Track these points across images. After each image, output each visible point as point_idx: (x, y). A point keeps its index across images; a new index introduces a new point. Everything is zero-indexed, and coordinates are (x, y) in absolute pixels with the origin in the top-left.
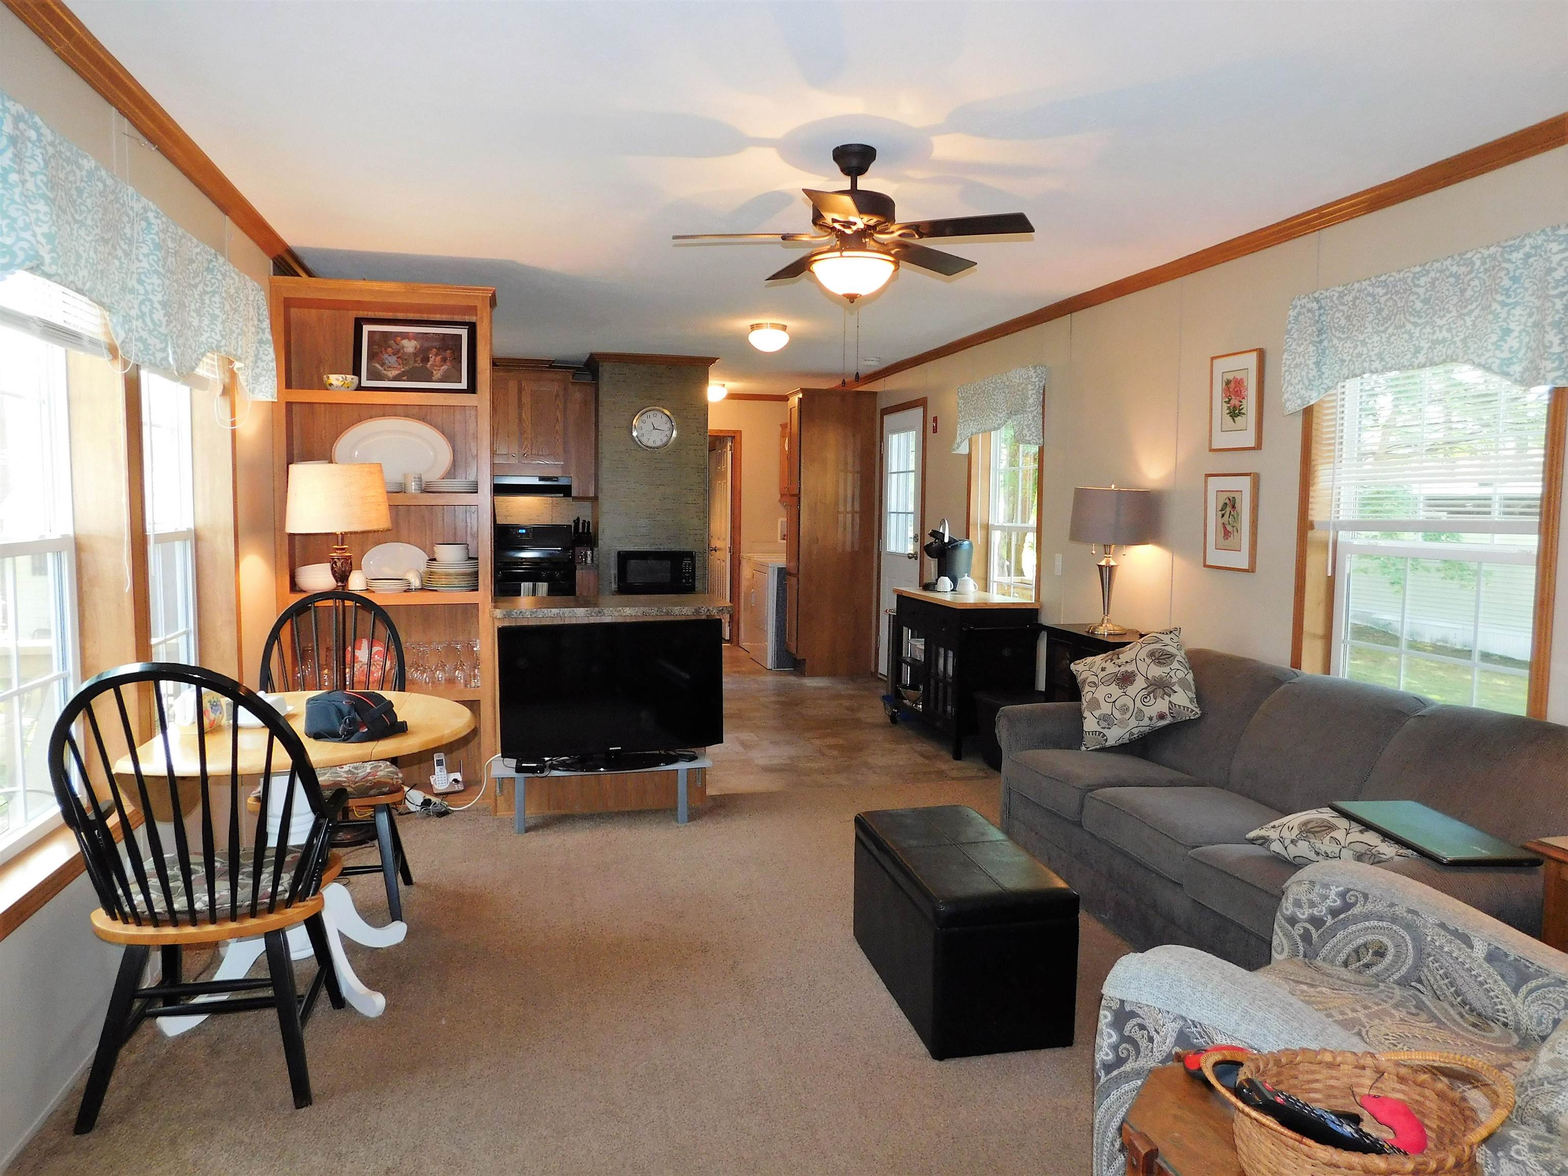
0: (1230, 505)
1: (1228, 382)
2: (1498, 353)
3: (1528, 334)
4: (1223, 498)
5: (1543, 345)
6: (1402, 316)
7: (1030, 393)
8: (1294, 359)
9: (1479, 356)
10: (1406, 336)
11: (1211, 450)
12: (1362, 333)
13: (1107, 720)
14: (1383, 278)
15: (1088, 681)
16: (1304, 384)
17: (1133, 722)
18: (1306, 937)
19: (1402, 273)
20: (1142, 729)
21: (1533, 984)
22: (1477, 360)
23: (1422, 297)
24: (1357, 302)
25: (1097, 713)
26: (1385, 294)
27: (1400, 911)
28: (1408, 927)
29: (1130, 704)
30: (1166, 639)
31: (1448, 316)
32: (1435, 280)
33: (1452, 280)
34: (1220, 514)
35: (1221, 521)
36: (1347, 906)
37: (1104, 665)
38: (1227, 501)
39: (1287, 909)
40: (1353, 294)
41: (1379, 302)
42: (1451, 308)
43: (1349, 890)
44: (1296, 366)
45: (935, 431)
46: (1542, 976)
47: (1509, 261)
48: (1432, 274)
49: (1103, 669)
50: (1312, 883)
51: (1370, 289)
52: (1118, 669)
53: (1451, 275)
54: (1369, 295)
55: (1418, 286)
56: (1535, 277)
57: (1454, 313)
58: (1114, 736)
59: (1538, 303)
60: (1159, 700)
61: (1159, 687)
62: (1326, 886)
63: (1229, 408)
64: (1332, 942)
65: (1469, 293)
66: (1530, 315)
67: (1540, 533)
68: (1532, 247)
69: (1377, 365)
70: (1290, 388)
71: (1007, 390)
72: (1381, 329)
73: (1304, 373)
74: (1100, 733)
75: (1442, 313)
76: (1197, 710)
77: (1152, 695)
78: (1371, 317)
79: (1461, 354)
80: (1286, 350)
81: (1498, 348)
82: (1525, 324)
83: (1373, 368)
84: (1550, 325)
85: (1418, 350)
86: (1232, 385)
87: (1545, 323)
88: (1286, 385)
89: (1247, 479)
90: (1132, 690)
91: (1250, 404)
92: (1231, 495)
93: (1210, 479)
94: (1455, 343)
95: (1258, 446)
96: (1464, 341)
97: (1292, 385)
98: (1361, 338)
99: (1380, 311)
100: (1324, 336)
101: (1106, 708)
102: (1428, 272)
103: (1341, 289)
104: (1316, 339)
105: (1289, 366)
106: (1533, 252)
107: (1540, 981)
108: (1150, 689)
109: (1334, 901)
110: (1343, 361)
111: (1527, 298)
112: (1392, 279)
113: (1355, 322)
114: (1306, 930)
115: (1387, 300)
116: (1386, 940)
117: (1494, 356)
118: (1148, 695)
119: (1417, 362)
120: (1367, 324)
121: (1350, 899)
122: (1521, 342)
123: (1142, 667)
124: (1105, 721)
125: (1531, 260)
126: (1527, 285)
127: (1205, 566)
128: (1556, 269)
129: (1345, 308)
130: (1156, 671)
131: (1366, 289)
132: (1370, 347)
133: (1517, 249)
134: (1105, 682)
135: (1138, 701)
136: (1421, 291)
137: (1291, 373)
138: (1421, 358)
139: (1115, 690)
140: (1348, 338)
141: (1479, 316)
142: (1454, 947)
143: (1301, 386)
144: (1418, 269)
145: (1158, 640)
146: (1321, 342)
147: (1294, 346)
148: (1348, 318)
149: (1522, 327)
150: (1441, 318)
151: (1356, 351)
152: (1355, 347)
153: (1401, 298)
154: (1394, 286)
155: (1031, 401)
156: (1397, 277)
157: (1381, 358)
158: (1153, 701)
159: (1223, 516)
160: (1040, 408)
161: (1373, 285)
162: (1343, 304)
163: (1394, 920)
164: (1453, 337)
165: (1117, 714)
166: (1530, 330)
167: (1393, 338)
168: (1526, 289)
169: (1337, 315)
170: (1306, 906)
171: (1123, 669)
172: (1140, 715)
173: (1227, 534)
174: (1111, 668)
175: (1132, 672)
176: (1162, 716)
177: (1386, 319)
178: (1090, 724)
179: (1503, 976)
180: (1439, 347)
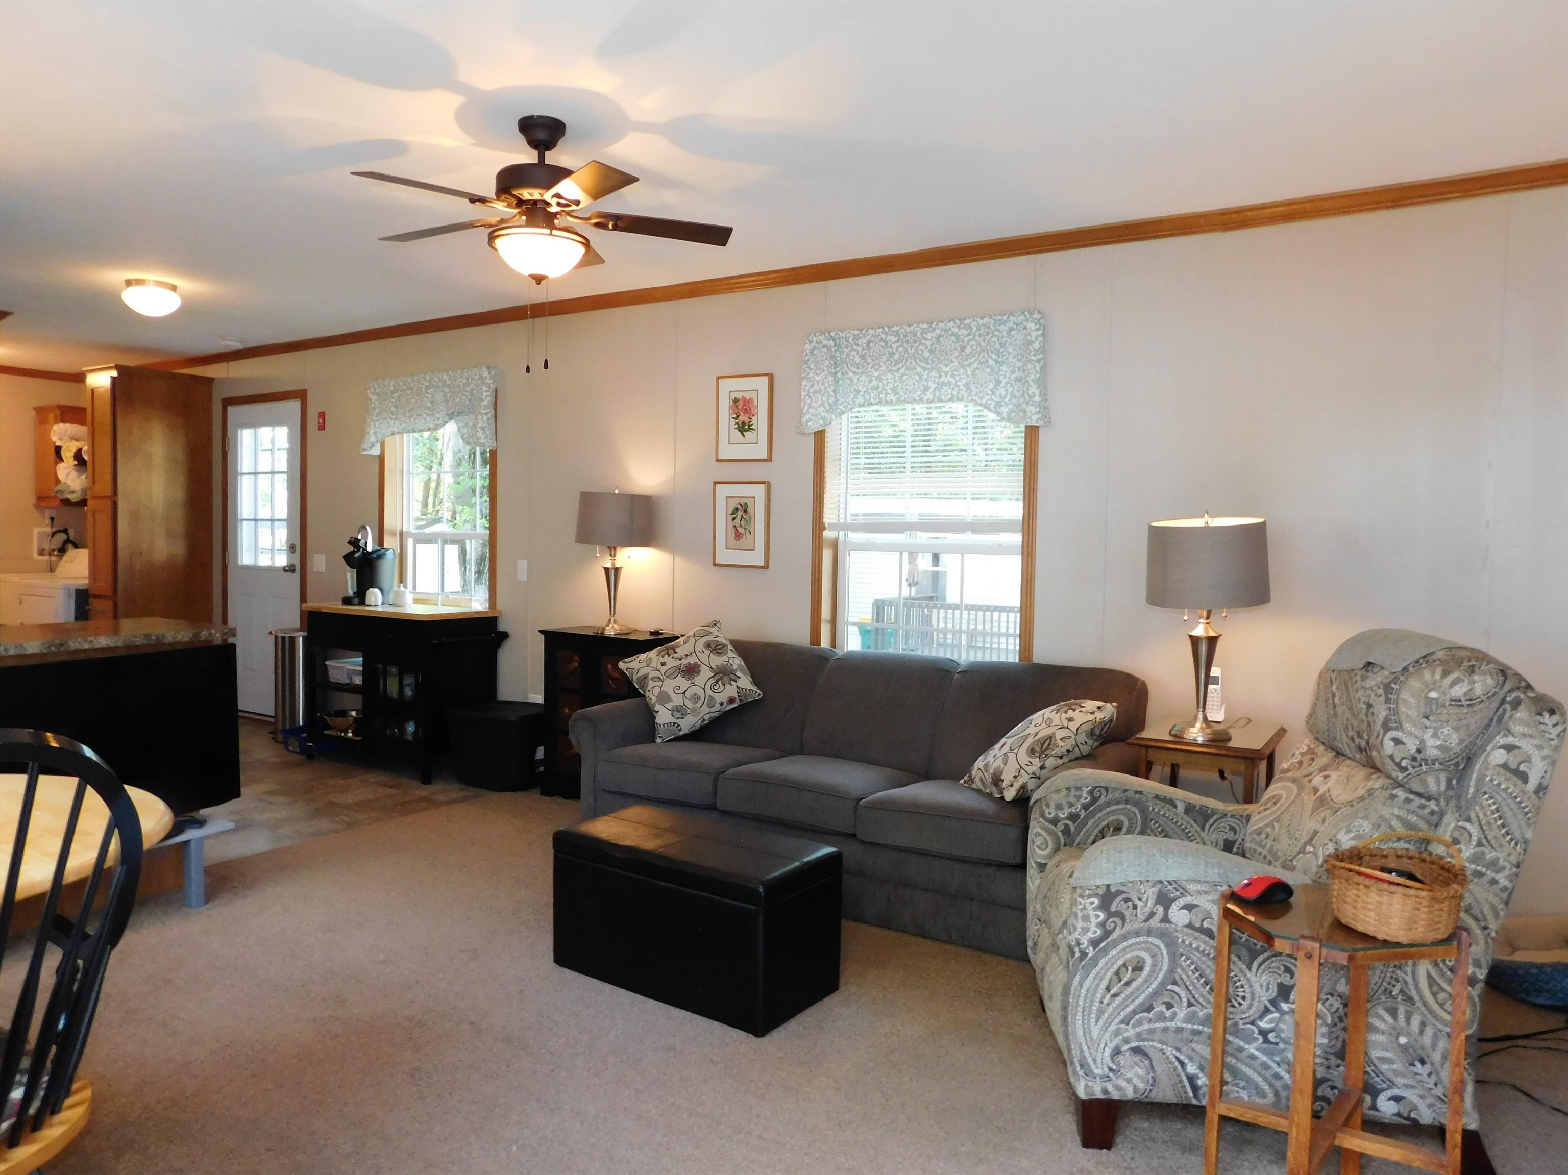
0: (741, 511)
1: (736, 401)
2: (993, 397)
3: (1012, 385)
4: (733, 504)
5: (1028, 395)
6: (913, 360)
7: (485, 394)
8: (812, 386)
9: (982, 398)
10: (917, 377)
11: (718, 460)
12: (876, 370)
13: (680, 711)
14: (895, 328)
15: (650, 677)
16: (825, 407)
17: (706, 709)
18: (1066, 831)
19: (912, 327)
20: (713, 715)
21: (1211, 821)
22: (979, 401)
23: (929, 348)
24: (871, 345)
25: (669, 705)
26: (897, 342)
27: (1129, 794)
28: (1137, 804)
29: (701, 693)
30: (714, 630)
31: (952, 365)
32: (940, 336)
33: (954, 338)
34: (731, 518)
35: (731, 524)
36: (1094, 800)
37: (662, 660)
38: (739, 507)
39: (1050, 814)
40: (868, 338)
41: (891, 347)
42: (954, 359)
43: (1096, 788)
44: (815, 392)
45: (322, 427)
46: (1213, 815)
47: (999, 331)
48: (938, 332)
49: (663, 664)
50: (1068, 789)
51: (883, 336)
52: (679, 662)
53: (953, 334)
54: (882, 340)
55: (926, 339)
56: (1016, 345)
57: (956, 364)
58: (688, 724)
59: (1019, 364)
60: (728, 686)
61: (723, 674)
62: (1079, 789)
63: (737, 423)
64: (1084, 830)
65: (968, 350)
66: (1013, 372)
67: (1023, 531)
68: (1014, 323)
69: (891, 397)
70: (811, 410)
71: (447, 390)
72: (895, 369)
73: (825, 399)
74: (675, 723)
75: (946, 363)
76: (759, 692)
77: (720, 682)
78: (884, 358)
79: (965, 396)
80: (805, 377)
81: (993, 393)
82: (1009, 378)
83: (888, 399)
84: (1033, 381)
85: (926, 389)
86: (740, 404)
87: (1029, 379)
88: (806, 408)
89: (762, 487)
90: (700, 680)
91: (761, 421)
92: (743, 501)
93: (718, 485)
94: (958, 386)
95: (769, 459)
96: (967, 385)
97: (813, 408)
98: (876, 374)
99: (892, 355)
100: (838, 369)
101: (677, 700)
102: (934, 330)
103: (856, 332)
104: (833, 371)
105: (808, 391)
106: (1015, 326)
107: (1215, 818)
108: (717, 677)
109: (1086, 798)
110: (858, 392)
111: (1010, 359)
112: (903, 330)
113: (869, 360)
114: (1066, 825)
115: (899, 346)
116: (1122, 818)
117: (991, 399)
118: (717, 682)
119: (925, 399)
120: (882, 364)
121: (1096, 794)
122: (1007, 390)
123: (704, 658)
124: (678, 711)
125: (1013, 333)
126: (1010, 350)
127: (715, 565)
128: (1034, 342)
129: (860, 349)
130: (717, 661)
131: (879, 335)
132: (885, 382)
133: (1005, 323)
134: (671, 675)
135: (708, 688)
136: (928, 343)
137: (810, 397)
138: (929, 395)
139: (682, 682)
140: (863, 373)
141: (977, 368)
142: (1165, 810)
143: (822, 409)
144: (925, 326)
145: (709, 633)
146: (836, 373)
147: (811, 375)
148: (862, 357)
149: (1007, 380)
150: (946, 366)
151: (872, 384)
152: (871, 381)
153: (911, 347)
154: (905, 336)
155: (486, 403)
156: (908, 329)
157: (895, 391)
158: (722, 687)
159: (734, 519)
160: (493, 411)
161: (886, 334)
162: (858, 345)
163: (1127, 802)
164: (956, 382)
165: (689, 704)
166: (1013, 382)
167: (905, 377)
168: (1010, 353)
169: (852, 353)
170: (1066, 808)
171: (685, 662)
172: (711, 702)
173: (738, 536)
174: (671, 662)
175: (696, 664)
176: (731, 701)
177: (897, 362)
178: (663, 716)
179: (1195, 821)
180: (945, 388)
